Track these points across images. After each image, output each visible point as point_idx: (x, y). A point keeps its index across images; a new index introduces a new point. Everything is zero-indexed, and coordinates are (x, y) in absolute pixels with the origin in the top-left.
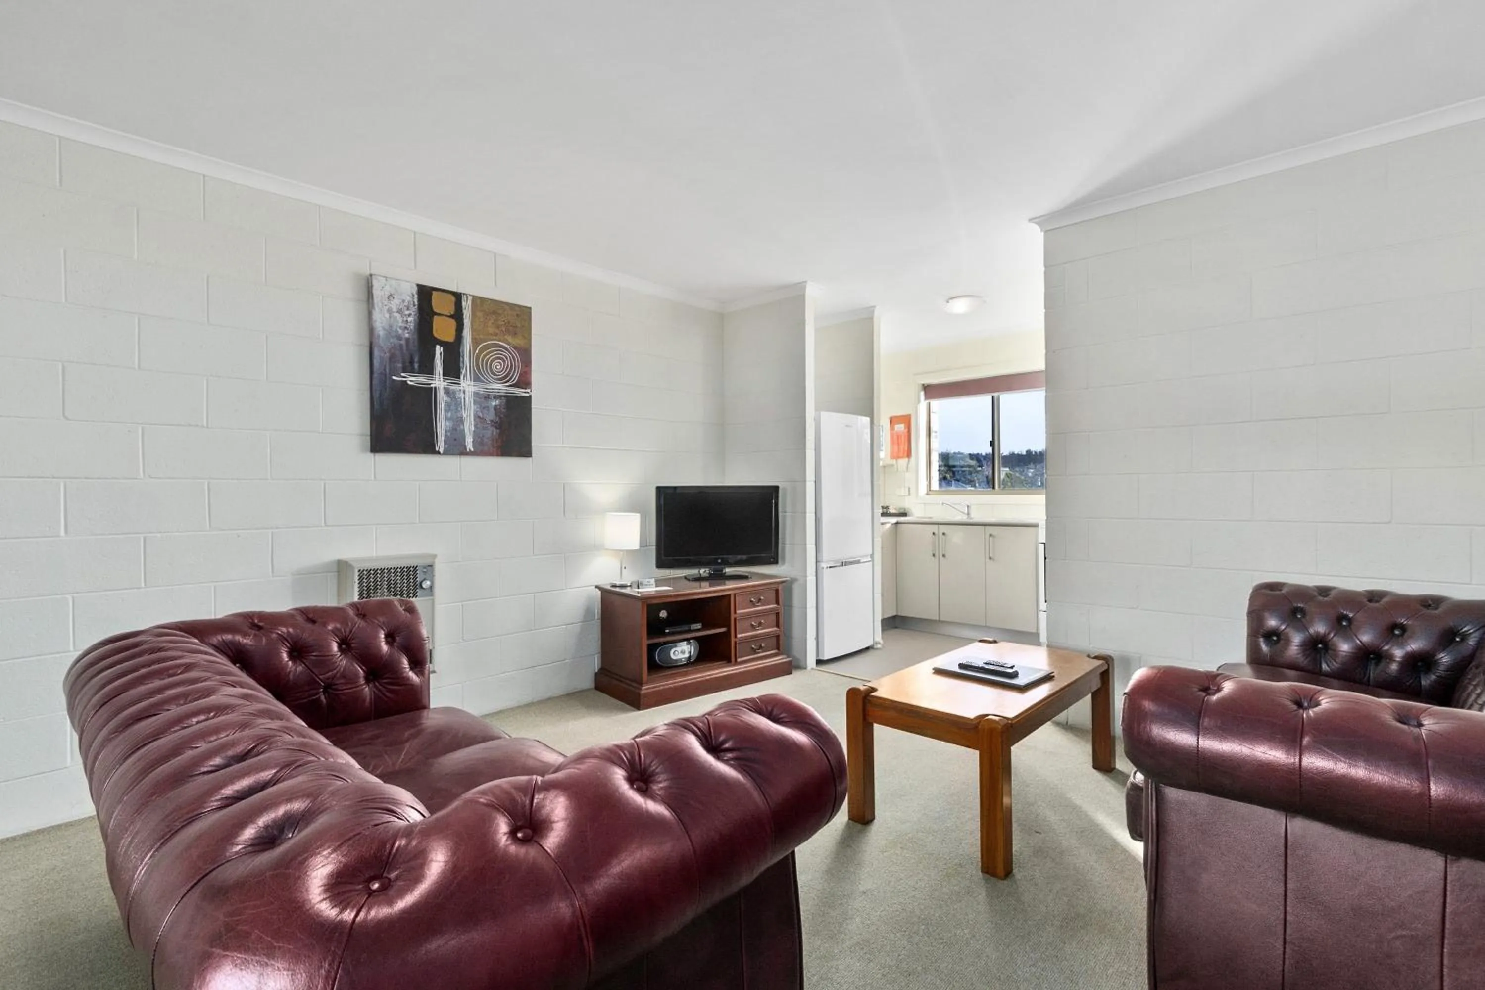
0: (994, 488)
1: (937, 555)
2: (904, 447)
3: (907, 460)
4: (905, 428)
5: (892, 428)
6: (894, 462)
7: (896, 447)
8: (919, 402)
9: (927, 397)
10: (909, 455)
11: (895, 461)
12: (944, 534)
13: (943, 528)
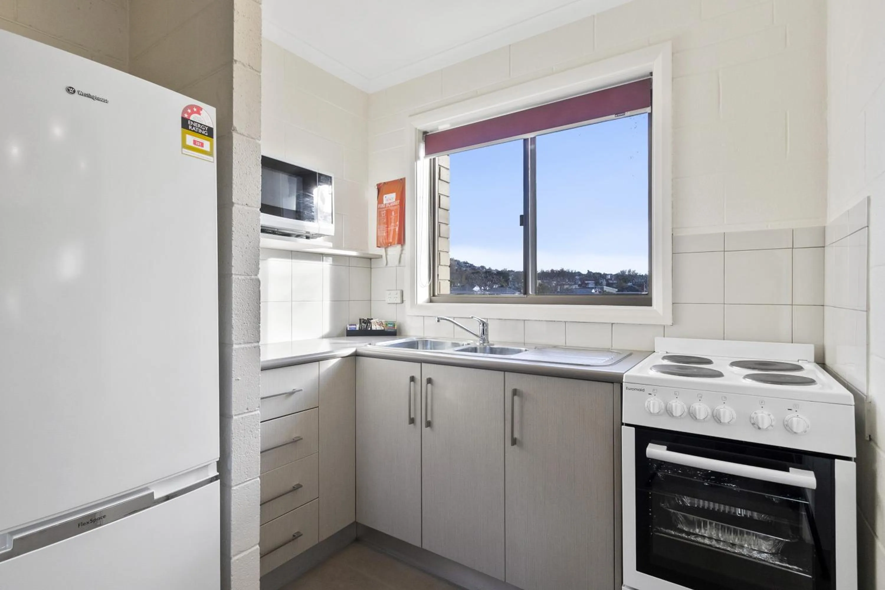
0: (526, 292)
1: (418, 421)
2: (394, 227)
3: (399, 247)
4: (396, 199)
5: (380, 200)
6: (381, 251)
7: (383, 227)
8: (417, 158)
9: (429, 151)
10: (401, 241)
11: (383, 250)
12: (429, 381)
13: (429, 371)
